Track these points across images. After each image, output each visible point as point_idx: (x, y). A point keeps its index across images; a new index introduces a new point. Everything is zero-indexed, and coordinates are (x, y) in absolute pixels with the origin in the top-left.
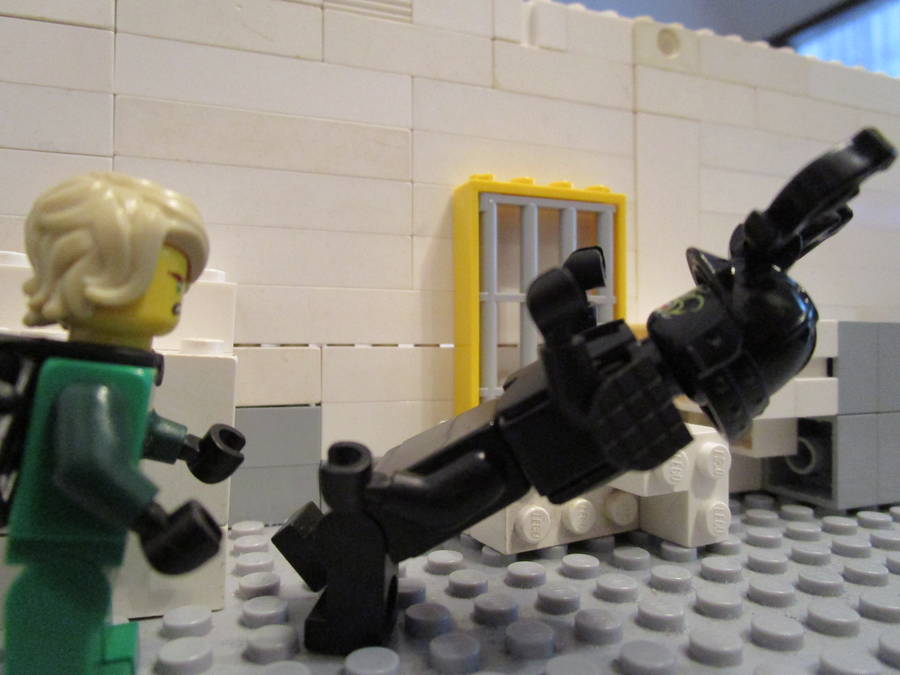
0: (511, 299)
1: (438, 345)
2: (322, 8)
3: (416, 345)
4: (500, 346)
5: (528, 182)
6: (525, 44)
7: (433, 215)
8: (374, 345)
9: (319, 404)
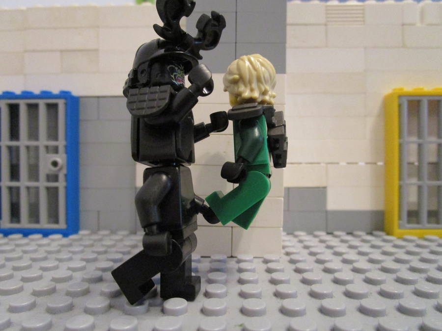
0: (413, 142)
1: (375, 163)
2: (326, 25)
3: (367, 163)
4: (409, 163)
5: (422, 89)
6: (419, 25)
7: (375, 106)
8: (348, 163)
9: (325, 188)
